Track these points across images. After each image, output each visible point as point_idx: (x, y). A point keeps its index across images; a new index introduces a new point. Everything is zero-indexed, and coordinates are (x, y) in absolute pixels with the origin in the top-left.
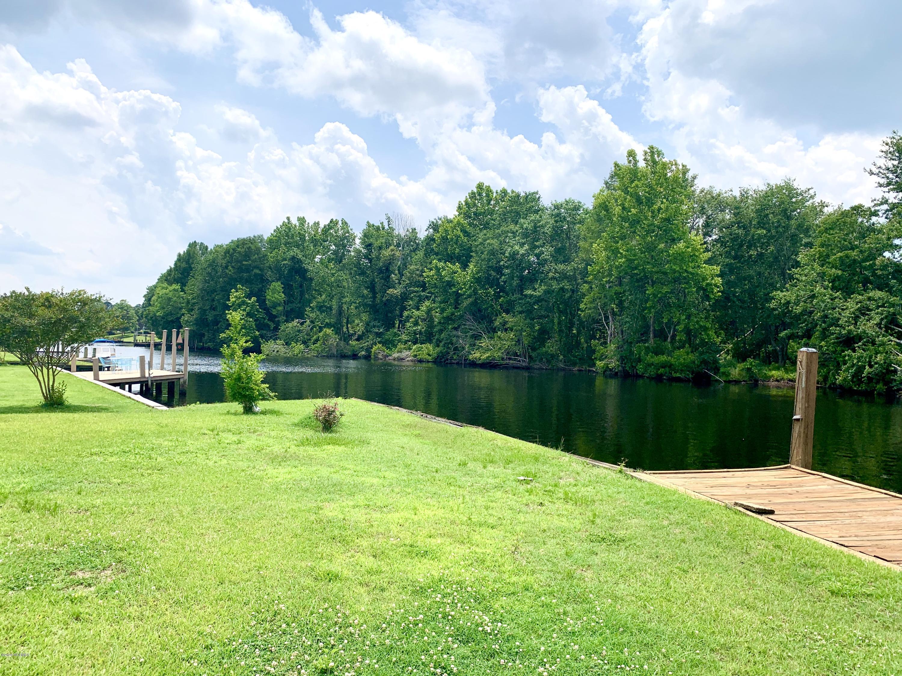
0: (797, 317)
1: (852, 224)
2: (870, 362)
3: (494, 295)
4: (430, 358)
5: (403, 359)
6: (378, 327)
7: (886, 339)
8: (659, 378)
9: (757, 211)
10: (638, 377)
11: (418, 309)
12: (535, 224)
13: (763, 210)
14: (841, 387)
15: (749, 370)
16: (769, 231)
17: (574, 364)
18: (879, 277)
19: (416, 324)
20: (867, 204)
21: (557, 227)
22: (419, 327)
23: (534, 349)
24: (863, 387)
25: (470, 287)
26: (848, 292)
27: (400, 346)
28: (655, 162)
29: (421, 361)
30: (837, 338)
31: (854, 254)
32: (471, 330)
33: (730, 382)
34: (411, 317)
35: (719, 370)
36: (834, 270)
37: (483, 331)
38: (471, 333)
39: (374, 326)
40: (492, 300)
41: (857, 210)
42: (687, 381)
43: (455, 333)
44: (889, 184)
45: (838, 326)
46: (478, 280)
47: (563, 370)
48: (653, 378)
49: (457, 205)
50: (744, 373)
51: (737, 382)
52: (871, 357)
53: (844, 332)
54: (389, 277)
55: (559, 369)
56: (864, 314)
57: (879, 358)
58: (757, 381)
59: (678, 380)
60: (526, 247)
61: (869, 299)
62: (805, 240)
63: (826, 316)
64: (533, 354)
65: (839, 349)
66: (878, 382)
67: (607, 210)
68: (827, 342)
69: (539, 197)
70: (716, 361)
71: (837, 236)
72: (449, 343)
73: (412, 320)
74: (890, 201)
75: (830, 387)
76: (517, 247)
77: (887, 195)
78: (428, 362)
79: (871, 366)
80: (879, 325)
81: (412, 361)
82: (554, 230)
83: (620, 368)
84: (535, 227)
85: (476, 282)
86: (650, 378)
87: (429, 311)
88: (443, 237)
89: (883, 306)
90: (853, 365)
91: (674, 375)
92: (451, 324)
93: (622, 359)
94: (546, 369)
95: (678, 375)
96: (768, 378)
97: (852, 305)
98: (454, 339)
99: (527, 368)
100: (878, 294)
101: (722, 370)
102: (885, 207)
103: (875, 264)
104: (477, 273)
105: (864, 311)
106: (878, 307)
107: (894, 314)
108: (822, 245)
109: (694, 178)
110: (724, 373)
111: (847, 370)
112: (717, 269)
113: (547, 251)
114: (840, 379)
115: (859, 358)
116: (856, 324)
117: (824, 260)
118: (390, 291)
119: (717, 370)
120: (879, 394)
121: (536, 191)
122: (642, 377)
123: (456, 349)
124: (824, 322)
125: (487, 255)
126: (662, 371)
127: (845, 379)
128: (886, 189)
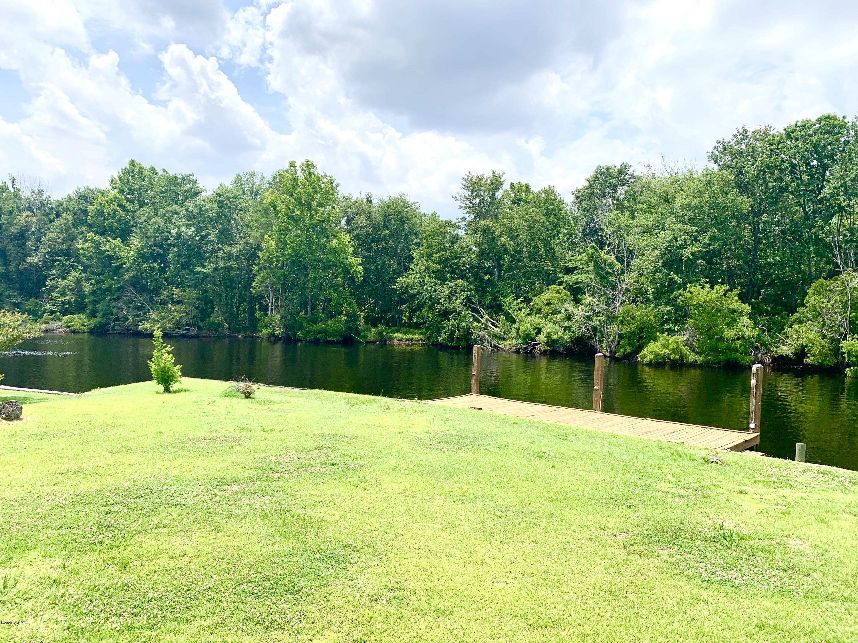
0: (413, 296)
1: (445, 233)
2: (458, 328)
3: (158, 269)
4: (85, 329)
5: (53, 330)
6: (15, 296)
7: (466, 312)
8: (316, 342)
9: (382, 216)
10: (298, 340)
11: (64, 278)
12: (200, 208)
13: (386, 216)
14: (441, 344)
15: (380, 333)
16: (391, 231)
17: (239, 331)
18: (462, 271)
19: (63, 293)
20: (454, 221)
21: (220, 212)
22: (67, 297)
23: (202, 320)
24: (454, 344)
25: (135, 261)
26: (444, 280)
27: (46, 316)
28: (310, 173)
29: (74, 332)
30: (438, 312)
31: (447, 254)
32: (134, 301)
33: (368, 342)
34: (57, 287)
35: (359, 334)
36: (435, 265)
37: (147, 303)
38: (134, 304)
39: (10, 296)
40: (157, 274)
41: (449, 223)
42: (339, 343)
43: (114, 304)
44: (466, 208)
45: (439, 303)
46: (142, 255)
47: (229, 337)
48: (312, 342)
49: (110, 180)
50: (377, 336)
51: (373, 342)
52: (458, 325)
53: (443, 308)
54: (24, 244)
55: (224, 337)
56: (453, 296)
57: (464, 325)
58: (386, 341)
59: (332, 342)
60: (192, 229)
61: (456, 285)
62: (415, 241)
63: (431, 297)
64: (201, 324)
65: (439, 319)
66: (462, 341)
67: (275, 208)
68: (432, 314)
69: (196, 180)
70: (357, 329)
71: (436, 241)
72: (108, 314)
73: (58, 290)
74: (467, 220)
75: (433, 344)
76: (184, 229)
77: (465, 215)
78: (84, 332)
79: (459, 330)
80: (462, 303)
81: (65, 332)
82: (218, 215)
83: (284, 334)
84: (201, 211)
85: (140, 257)
86: (310, 342)
87: (78, 282)
88: (98, 211)
89: (464, 291)
90: (448, 330)
91: (329, 339)
92: (109, 295)
93: (286, 327)
94: (214, 337)
95: (331, 339)
96: (392, 339)
97: (446, 290)
98: (115, 311)
99: (196, 337)
100: (461, 282)
101: (362, 334)
102: (464, 223)
103: (459, 262)
104: (142, 250)
105: (453, 294)
106: (461, 291)
107: (470, 296)
108: (428, 247)
109: (337, 186)
110: (364, 336)
111: (445, 333)
112: (359, 260)
113: (213, 234)
114: (440, 339)
115: (452, 325)
116: (449, 303)
117: (429, 256)
118: (29, 260)
119: (358, 333)
120: (463, 348)
121: (191, 173)
122: (301, 341)
123: (117, 319)
124: (430, 301)
125: (153, 232)
126: (319, 336)
127: (444, 339)
128: (465, 211)
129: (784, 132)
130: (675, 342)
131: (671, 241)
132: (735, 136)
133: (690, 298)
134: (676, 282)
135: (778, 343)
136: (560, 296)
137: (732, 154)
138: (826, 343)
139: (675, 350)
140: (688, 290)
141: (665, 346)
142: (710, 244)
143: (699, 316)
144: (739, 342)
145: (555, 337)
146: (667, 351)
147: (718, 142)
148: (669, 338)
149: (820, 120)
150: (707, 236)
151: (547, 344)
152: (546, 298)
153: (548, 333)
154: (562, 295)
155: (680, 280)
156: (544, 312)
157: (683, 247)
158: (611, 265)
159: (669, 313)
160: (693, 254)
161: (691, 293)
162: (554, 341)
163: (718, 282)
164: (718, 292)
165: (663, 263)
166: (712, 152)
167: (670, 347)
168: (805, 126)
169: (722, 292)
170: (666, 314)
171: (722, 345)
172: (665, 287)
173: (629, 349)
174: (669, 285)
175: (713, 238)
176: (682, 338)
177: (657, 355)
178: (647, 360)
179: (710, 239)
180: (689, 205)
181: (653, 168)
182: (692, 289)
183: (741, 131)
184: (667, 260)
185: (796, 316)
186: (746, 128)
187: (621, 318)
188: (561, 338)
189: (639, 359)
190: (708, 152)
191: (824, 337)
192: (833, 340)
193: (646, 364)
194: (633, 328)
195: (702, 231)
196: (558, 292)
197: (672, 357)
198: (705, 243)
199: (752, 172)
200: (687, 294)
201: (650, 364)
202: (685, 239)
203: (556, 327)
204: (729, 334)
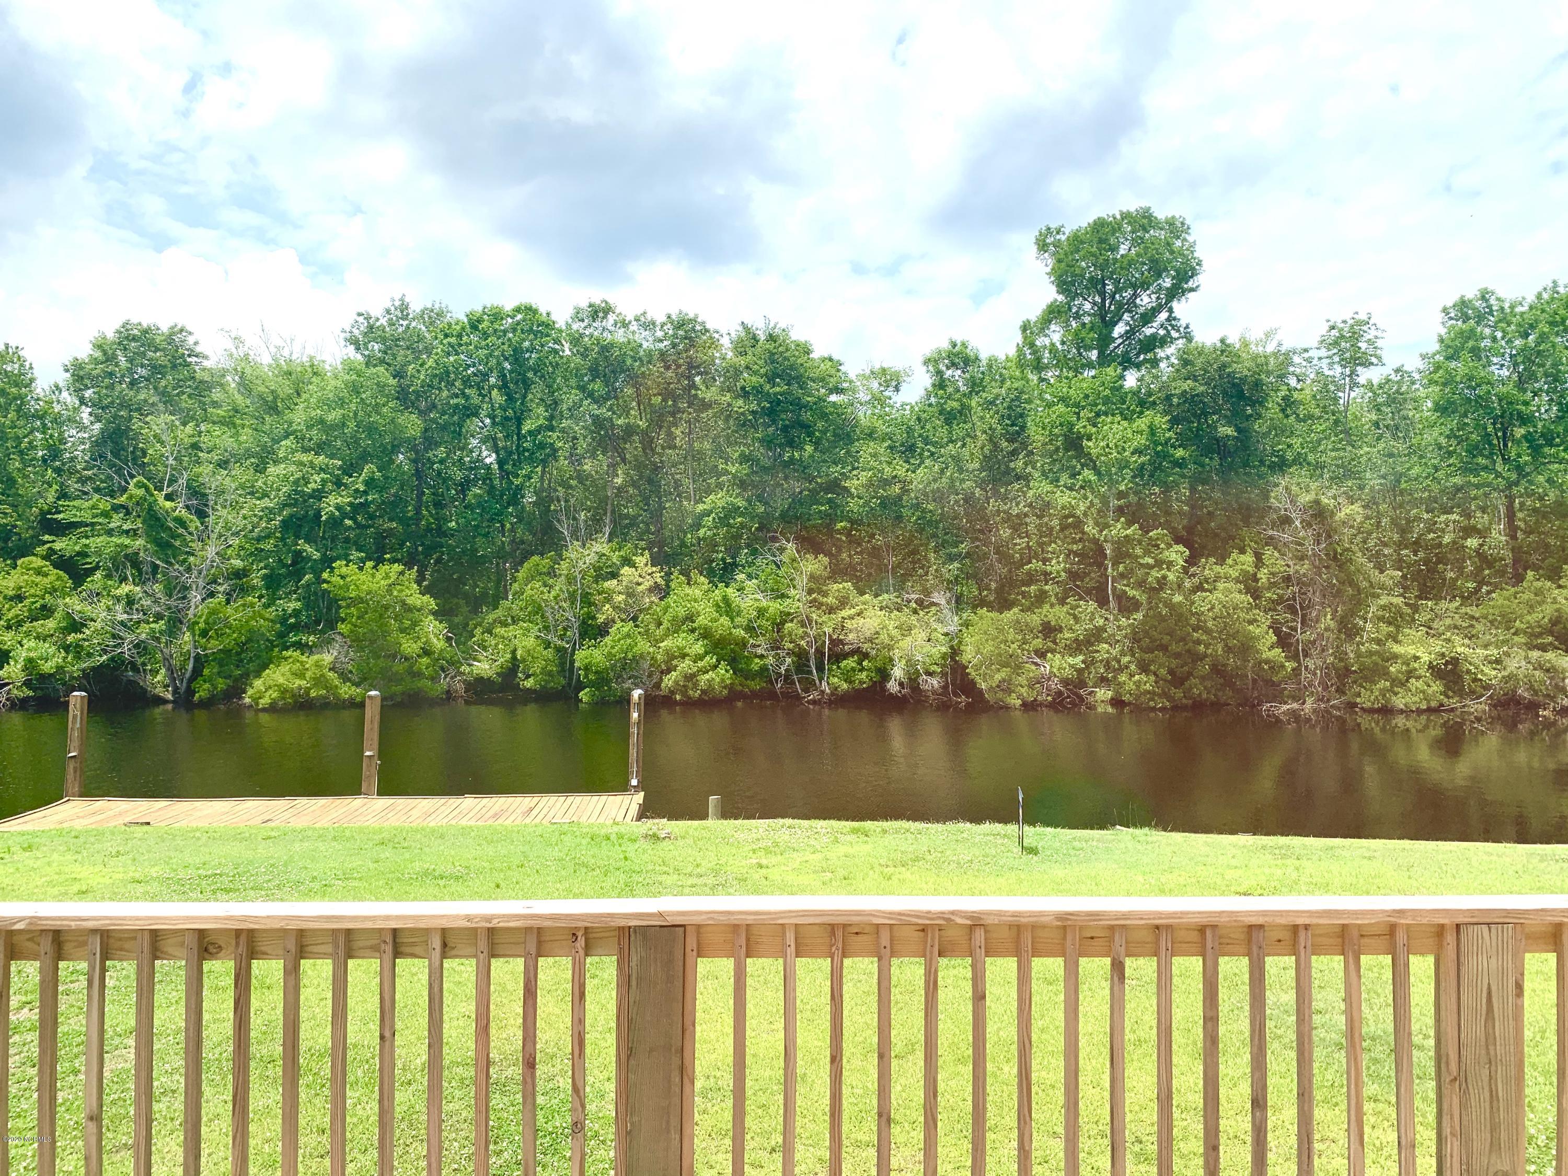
129: (466, 320)
130: (317, 665)
131: (296, 482)
132: (388, 312)
133: (341, 587)
134: (309, 558)
135: (471, 657)
136: (46, 580)
137: (384, 340)
138: (549, 654)
139: (319, 681)
140: (337, 572)
141: (300, 675)
142: (365, 493)
143: (358, 618)
144: (425, 660)
145: (48, 667)
146: (303, 683)
147: (360, 314)
148: (304, 658)
149: (518, 310)
150: (361, 478)
151: (27, 684)
152: (12, 585)
153: (30, 660)
154: (51, 578)
155: (317, 555)
156: (10, 615)
157: (319, 495)
158: (181, 522)
159: (296, 613)
160: (338, 508)
161: (343, 577)
162: (44, 678)
163: (385, 560)
164: (387, 576)
165: (283, 521)
166: (351, 332)
167: (309, 674)
168: (497, 315)
169: (393, 576)
170: (290, 616)
171: (399, 667)
172: (285, 566)
173: (221, 684)
174: (294, 563)
175: (370, 483)
176: (327, 658)
177: (284, 691)
178: (265, 702)
179: (367, 483)
180: (322, 421)
181: (247, 344)
182: (344, 570)
183: (397, 303)
184: (291, 516)
185: (499, 613)
186: (407, 300)
187: (202, 625)
188: (60, 669)
189: (247, 700)
190: (344, 331)
191: (547, 645)
192: (559, 650)
193: (264, 710)
194: (228, 642)
195: (350, 469)
196: (39, 572)
197: (313, 694)
198: (357, 491)
199: (422, 377)
200: (336, 579)
201: (272, 709)
202: (323, 480)
203: (47, 648)
204: (410, 647)
